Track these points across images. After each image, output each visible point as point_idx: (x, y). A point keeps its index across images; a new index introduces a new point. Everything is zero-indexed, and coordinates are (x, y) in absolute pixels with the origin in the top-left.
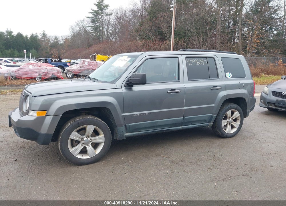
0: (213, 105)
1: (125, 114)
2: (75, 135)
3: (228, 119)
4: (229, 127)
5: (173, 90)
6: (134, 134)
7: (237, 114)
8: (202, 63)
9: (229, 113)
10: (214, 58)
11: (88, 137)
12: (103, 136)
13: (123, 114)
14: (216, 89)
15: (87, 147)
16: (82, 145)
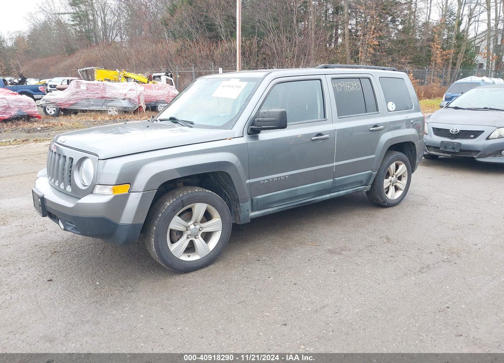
0: (373, 156)
1: (251, 181)
2: (177, 223)
3: (390, 177)
4: (392, 189)
5: (319, 134)
6: (263, 213)
7: (403, 168)
8: (355, 87)
9: (393, 166)
10: (369, 79)
11: (196, 224)
12: (220, 219)
13: (248, 181)
14: (376, 130)
15: (195, 240)
16: (188, 238)
